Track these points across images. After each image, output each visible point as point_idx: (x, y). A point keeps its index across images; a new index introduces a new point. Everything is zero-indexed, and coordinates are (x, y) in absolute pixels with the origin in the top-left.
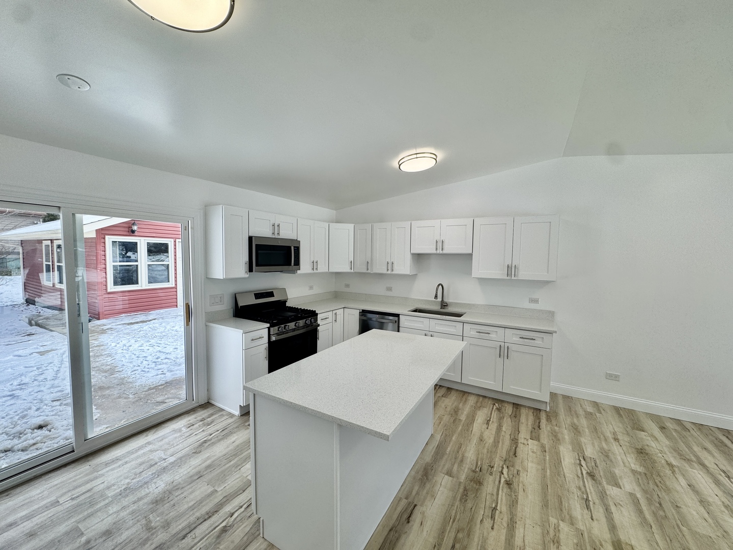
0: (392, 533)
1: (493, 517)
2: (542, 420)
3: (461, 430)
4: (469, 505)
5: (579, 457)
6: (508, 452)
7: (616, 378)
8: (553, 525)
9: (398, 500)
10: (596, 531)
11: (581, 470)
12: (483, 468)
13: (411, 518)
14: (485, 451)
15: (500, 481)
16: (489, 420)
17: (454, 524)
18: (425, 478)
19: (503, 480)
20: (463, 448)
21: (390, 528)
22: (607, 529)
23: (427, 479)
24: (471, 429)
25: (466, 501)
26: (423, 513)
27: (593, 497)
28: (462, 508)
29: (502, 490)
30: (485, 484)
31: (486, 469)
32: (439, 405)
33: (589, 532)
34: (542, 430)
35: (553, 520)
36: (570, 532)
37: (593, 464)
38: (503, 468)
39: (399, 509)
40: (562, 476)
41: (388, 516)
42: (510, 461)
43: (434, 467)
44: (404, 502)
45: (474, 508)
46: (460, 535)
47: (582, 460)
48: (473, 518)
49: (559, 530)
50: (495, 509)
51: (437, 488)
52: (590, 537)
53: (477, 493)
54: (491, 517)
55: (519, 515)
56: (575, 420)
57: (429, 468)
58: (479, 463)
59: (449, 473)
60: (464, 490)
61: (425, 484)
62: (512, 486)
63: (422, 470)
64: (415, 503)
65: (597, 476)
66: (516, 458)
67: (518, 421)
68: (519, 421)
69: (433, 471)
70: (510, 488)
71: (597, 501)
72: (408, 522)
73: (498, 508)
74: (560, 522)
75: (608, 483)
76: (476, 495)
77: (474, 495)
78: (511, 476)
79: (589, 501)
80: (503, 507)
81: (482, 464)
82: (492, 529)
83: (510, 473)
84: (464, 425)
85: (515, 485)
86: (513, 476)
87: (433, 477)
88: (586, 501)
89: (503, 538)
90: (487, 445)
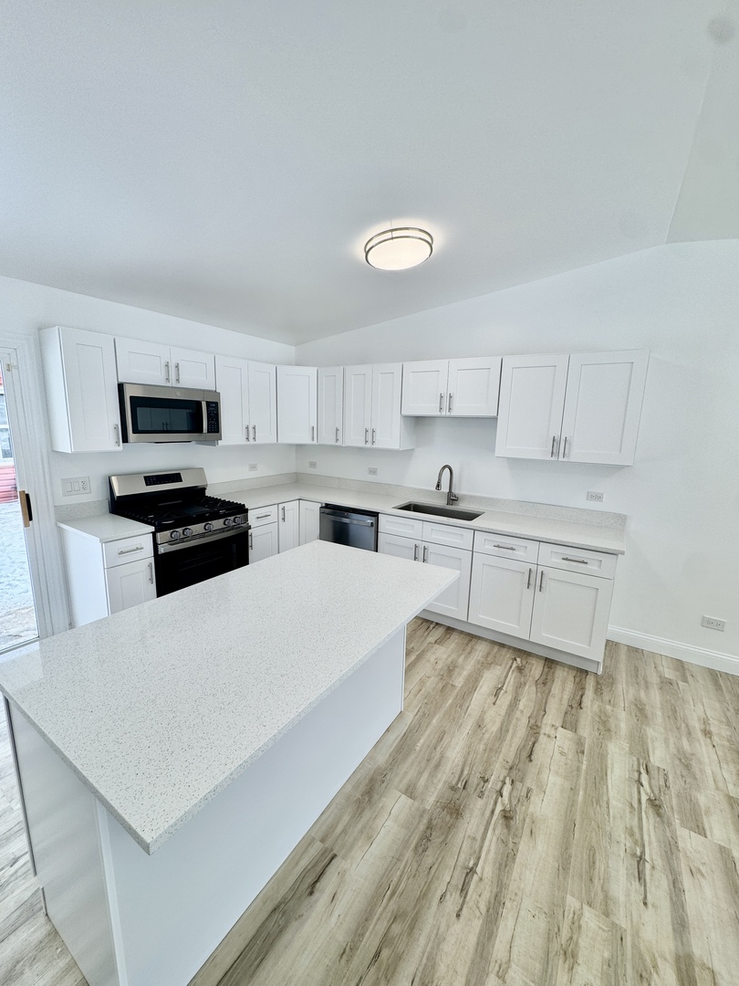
0: (275, 917)
1: (464, 889)
2: (587, 692)
3: (451, 705)
4: (428, 860)
5: (639, 767)
6: (520, 750)
7: (719, 626)
8: (571, 915)
9: (307, 842)
10: (648, 934)
11: (639, 792)
12: (470, 782)
13: (318, 885)
14: (482, 747)
15: (493, 812)
16: (501, 689)
17: (392, 902)
18: (367, 799)
19: (499, 808)
20: (446, 739)
21: (276, 902)
22: (670, 927)
23: (369, 800)
24: (467, 705)
25: (424, 851)
26: (342, 874)
27: (653, 853)
28: (415, 866)
29: (494, 829)
30: (467, 815)
31: (474, 786)
32: (428, 657)
33: (636, 934)
34: (584, 709)
35: (572, 902)
36: (600, 931)
37: (662, 783)
38: (504, 783)
39: (304, 863)
40: (604, 805)
41: (278, 878)
42: (519, 770)
43: (388, 777)
44: (318, 846)
45: (436, 866)
46: (396, 929)
47: (643, 771)
48: (429, 888)
49: (580, 927)
50: (472, 871)
51: (379, 822)
52: (634, 946)
53: (447, 837)
54: (462, 890)
55: (513, 886)
56: (642, 694)
57: (380, 778)
58: (466, 772)
59: (410, 792)
60: (427, 828)
61: (363, 811)
62: (512, 823)
63: (367, 781)
64: (335, 852)
65: (666, 809)
66: (530, 764)
67: (546, 692)
68: (550, 691)
69: (384, 785)
70: (508, 827)
71: (659, 863)
72: (311, 893)
73: (479, 869)
74: (586, 907)
75: (683, 824)
76: (444, 840)
77: (441, 839)
78: (514, 802)
79: (645, 860)
80: (486, 869)
81: (469, 775)
82: (458, 916)
83: (515, 794)
84: (457, 696)
85: (518, 817)
86: (519, 800)
87: (380, 798)
88: (639, 862)
89: (473, 939)
90: (487, 736)
